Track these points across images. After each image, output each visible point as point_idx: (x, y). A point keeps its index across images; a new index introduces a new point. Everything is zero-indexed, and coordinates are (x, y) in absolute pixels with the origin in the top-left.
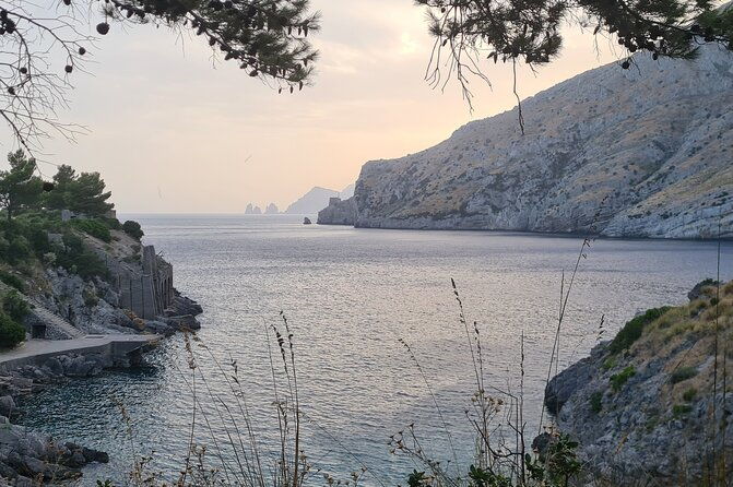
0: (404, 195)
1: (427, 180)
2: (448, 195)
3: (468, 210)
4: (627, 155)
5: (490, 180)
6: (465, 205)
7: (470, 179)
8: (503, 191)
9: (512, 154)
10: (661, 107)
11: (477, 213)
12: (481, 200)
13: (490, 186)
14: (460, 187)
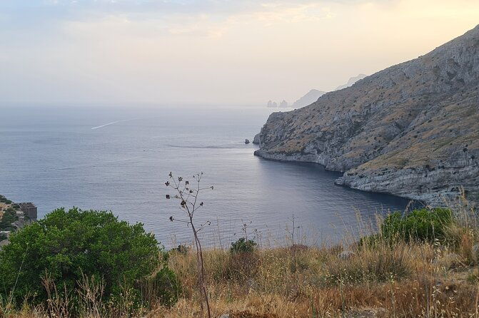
0: (281, 137)
1: (294, 129)
2: (299, 141)
3: (306, 151)
4: (380, 129)
5: (320, 134)
6: (304, 148)
7: (312, 132)
8: (324, 141)
9: (335, 119)
10: (411, 99)
11: (309, 153)
12: (312, 146)
13: (319, 138)
14: (306, 136)
